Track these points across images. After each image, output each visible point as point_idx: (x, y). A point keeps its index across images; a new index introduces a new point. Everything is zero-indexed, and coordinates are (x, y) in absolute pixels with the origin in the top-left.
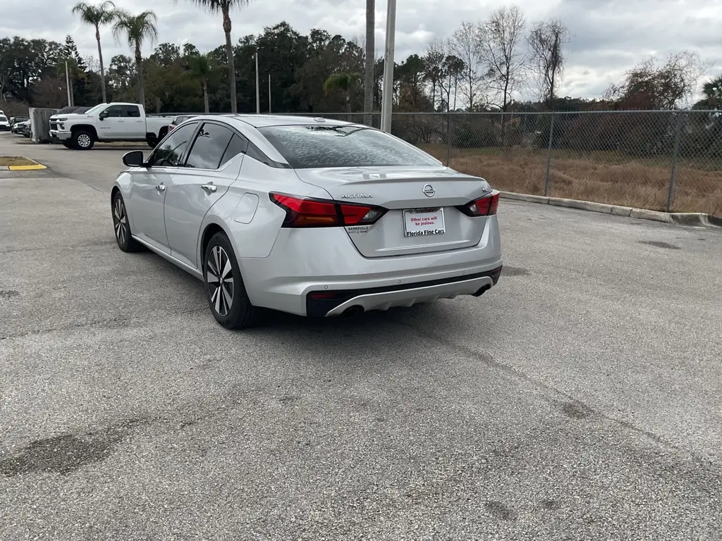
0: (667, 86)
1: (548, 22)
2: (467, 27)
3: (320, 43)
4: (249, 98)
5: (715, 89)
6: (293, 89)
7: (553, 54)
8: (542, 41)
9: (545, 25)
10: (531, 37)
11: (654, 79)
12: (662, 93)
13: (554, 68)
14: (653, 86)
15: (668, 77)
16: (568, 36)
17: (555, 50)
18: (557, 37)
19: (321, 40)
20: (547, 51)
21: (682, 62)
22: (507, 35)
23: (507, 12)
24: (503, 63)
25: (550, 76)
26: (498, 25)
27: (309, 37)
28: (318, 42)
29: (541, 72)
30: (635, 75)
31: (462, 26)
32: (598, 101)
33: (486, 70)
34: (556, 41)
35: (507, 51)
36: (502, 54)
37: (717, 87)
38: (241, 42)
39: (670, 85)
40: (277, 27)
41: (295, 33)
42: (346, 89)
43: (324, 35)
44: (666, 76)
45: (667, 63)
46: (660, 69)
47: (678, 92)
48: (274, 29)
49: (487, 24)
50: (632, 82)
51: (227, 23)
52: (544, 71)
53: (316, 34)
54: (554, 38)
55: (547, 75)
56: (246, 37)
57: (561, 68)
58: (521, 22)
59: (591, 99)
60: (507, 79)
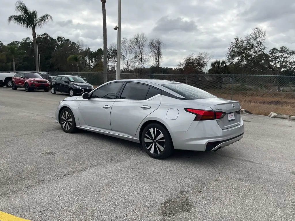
0: (199, 64)
1: (155, 39)
2: (125, 40)
3: (62, 42)
4: (30, 64)
5: (215, 65)
6: (51, 61)
7: (158, 51)
8: (153, 46)
9: (154, 40)
10: (150, 45)
11: (194, 61)
12: (197, 66)
13: (159, 56)
14: (194, 64)
15: (199, 61)
16: (163, 45)
17: (159, 50)
18: (159, 45)
19: (62, 41)
20: (156, 50)
21: (203, 56)
22: (140, 43)
23: (140, 35)
24: (140, 54)
25: (157, 59)
26: (137, 39)
27: (57, 39)
28: (60, 42)
29: (154, 58)
30: (188, 60)
31: (123, 39)
32: (168, 68)
33: (134, 56)
34: (159, 46)
35: (141, 49)
36: (139, 51)
37: (216, 64)
38: (24, 40)
39: (200, 63)
40: (42, 35)
41: (51, 38)
42: (77, 61)
43: (63, 39)
44: (198, 60)
45: (198, 56)
46: (196, 58)
47: (203, 66)
48: (41, 35)
49: (133, 39)
50: (187, 62)
51: (34, 34)
52: (155, 57)
53: (60, 39)
54: (158, 45)
55: (156, 59)
56: (26, 38)
57: (161, 57)
58: (146, 39)
59: (166, 67)
60: (141, 60)
